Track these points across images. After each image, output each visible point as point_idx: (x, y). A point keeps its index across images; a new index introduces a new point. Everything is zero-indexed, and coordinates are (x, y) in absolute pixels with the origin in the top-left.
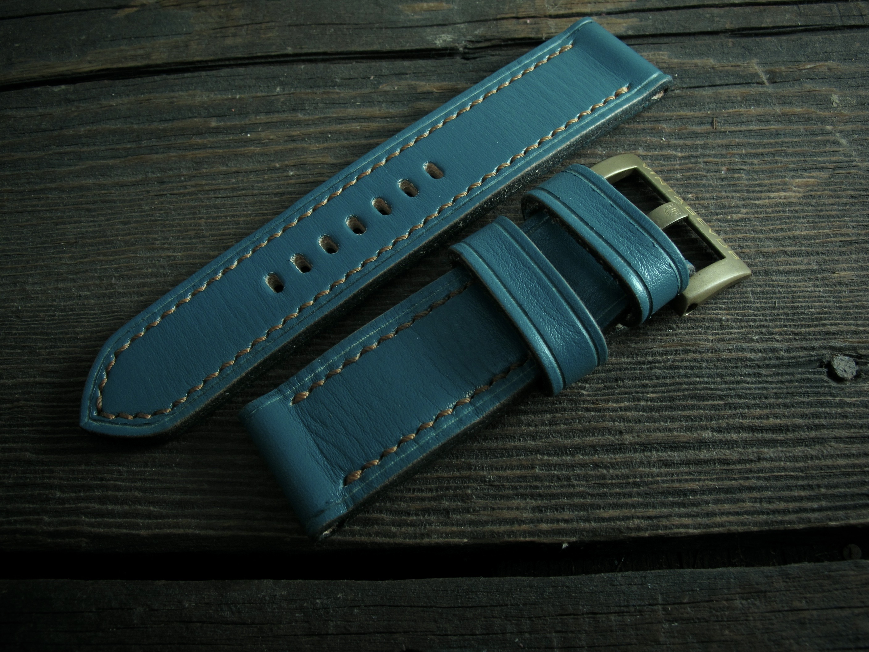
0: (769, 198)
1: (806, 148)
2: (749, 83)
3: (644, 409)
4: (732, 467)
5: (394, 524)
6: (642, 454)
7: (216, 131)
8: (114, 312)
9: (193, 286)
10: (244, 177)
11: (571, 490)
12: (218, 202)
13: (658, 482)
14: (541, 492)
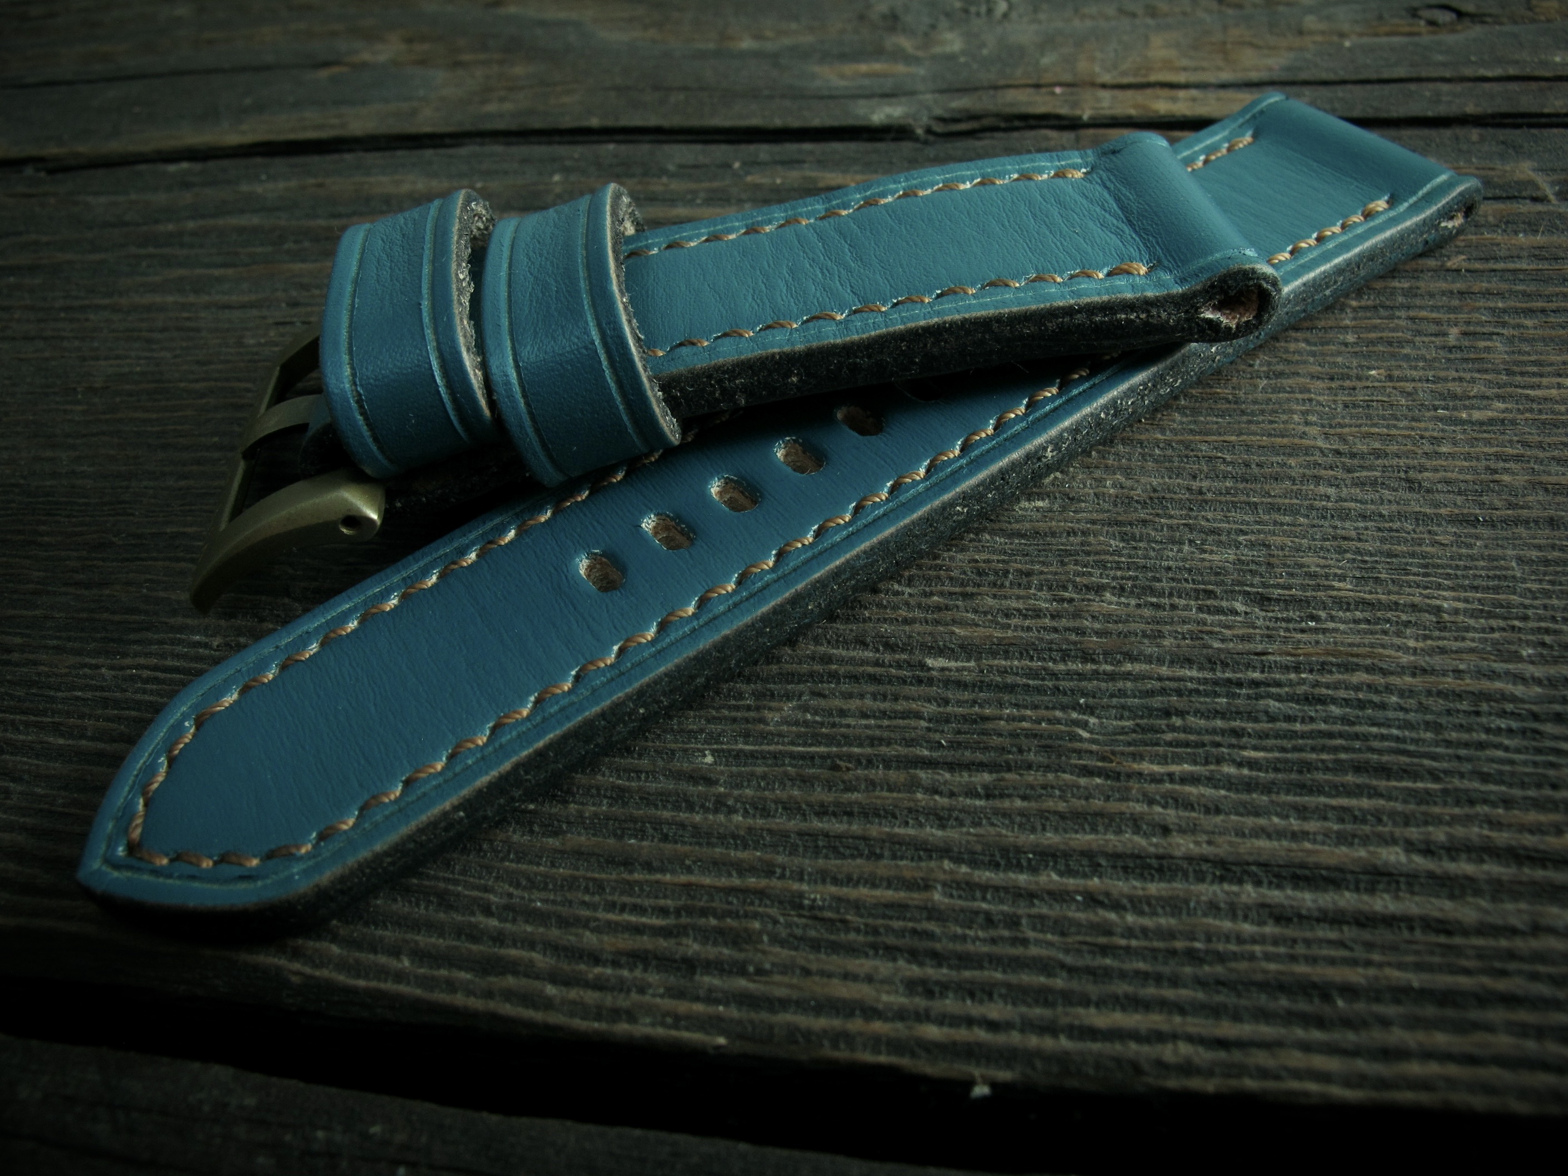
0: (1560, 386)
2: (1515, 197)
3: (1230, 784)
6: (1216, 888)
13: (1252, 957)
14: (938, 946)
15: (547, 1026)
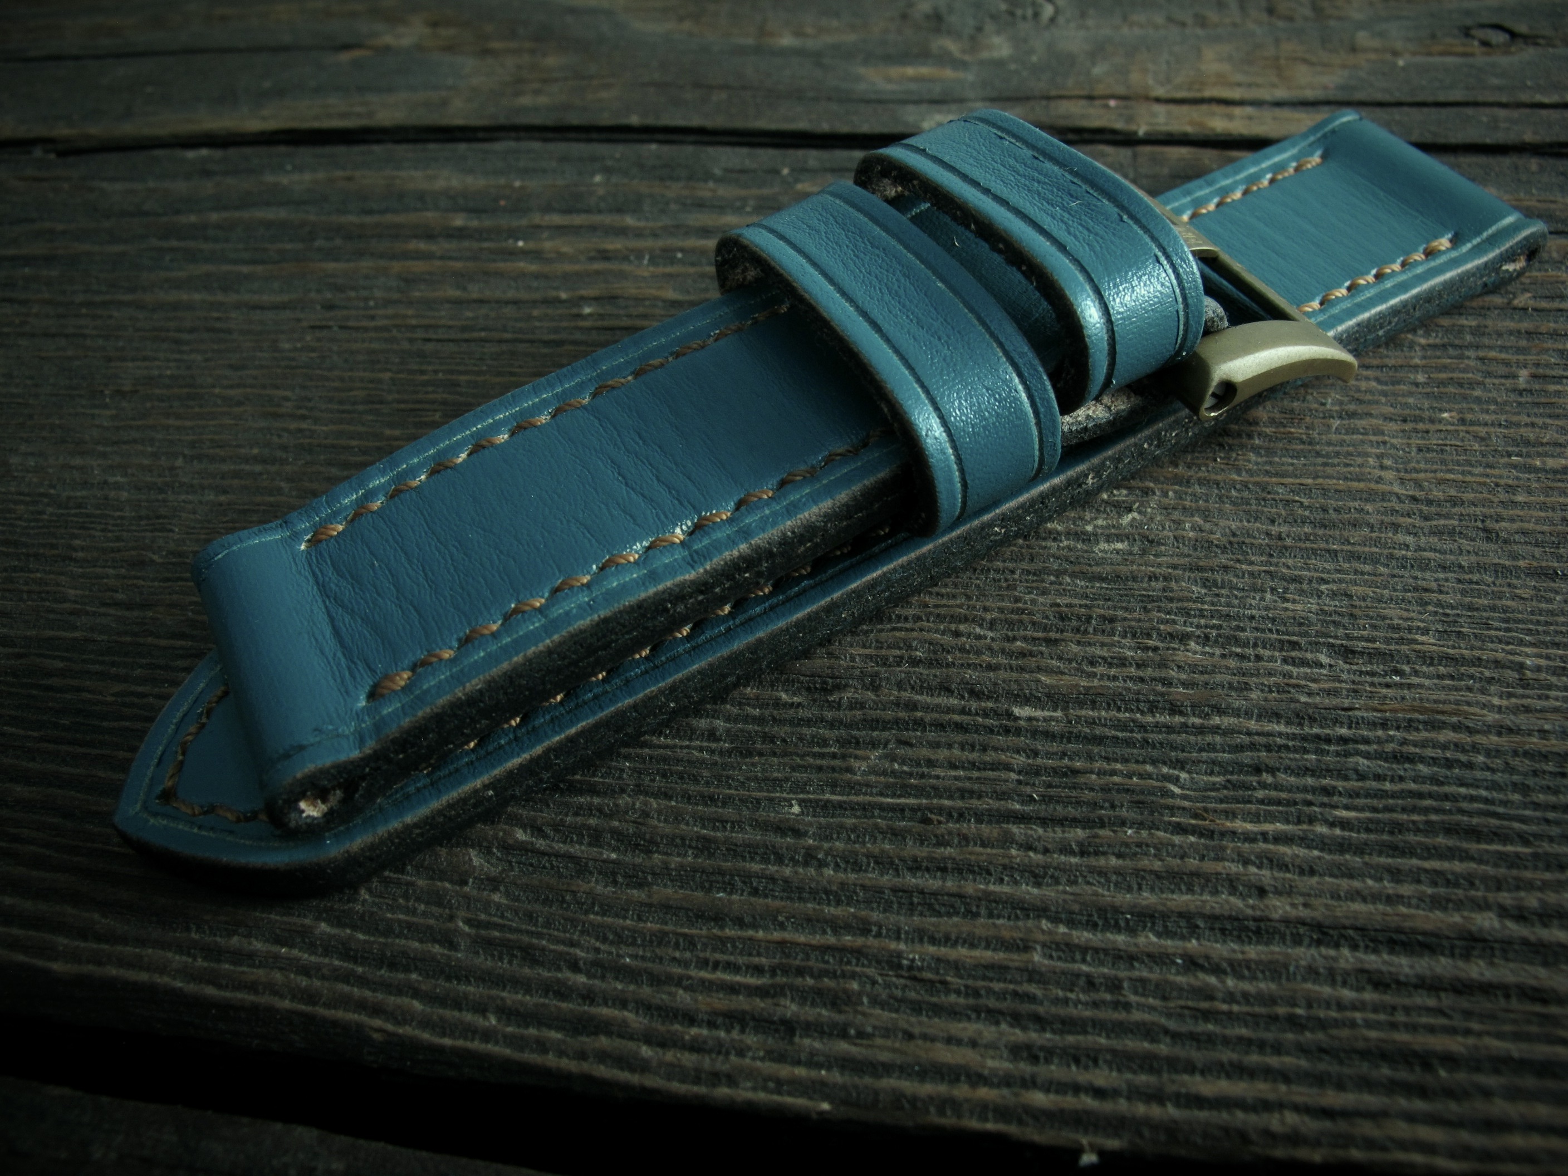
3: (1323, 844)
5: (649, 1038)
6: (1313, 951)
7: (461, 234)
8: (158, 517)
10: (491, 309)
13: (1353, 1024)
14: (1041, 1010)
15: (644, 1089)
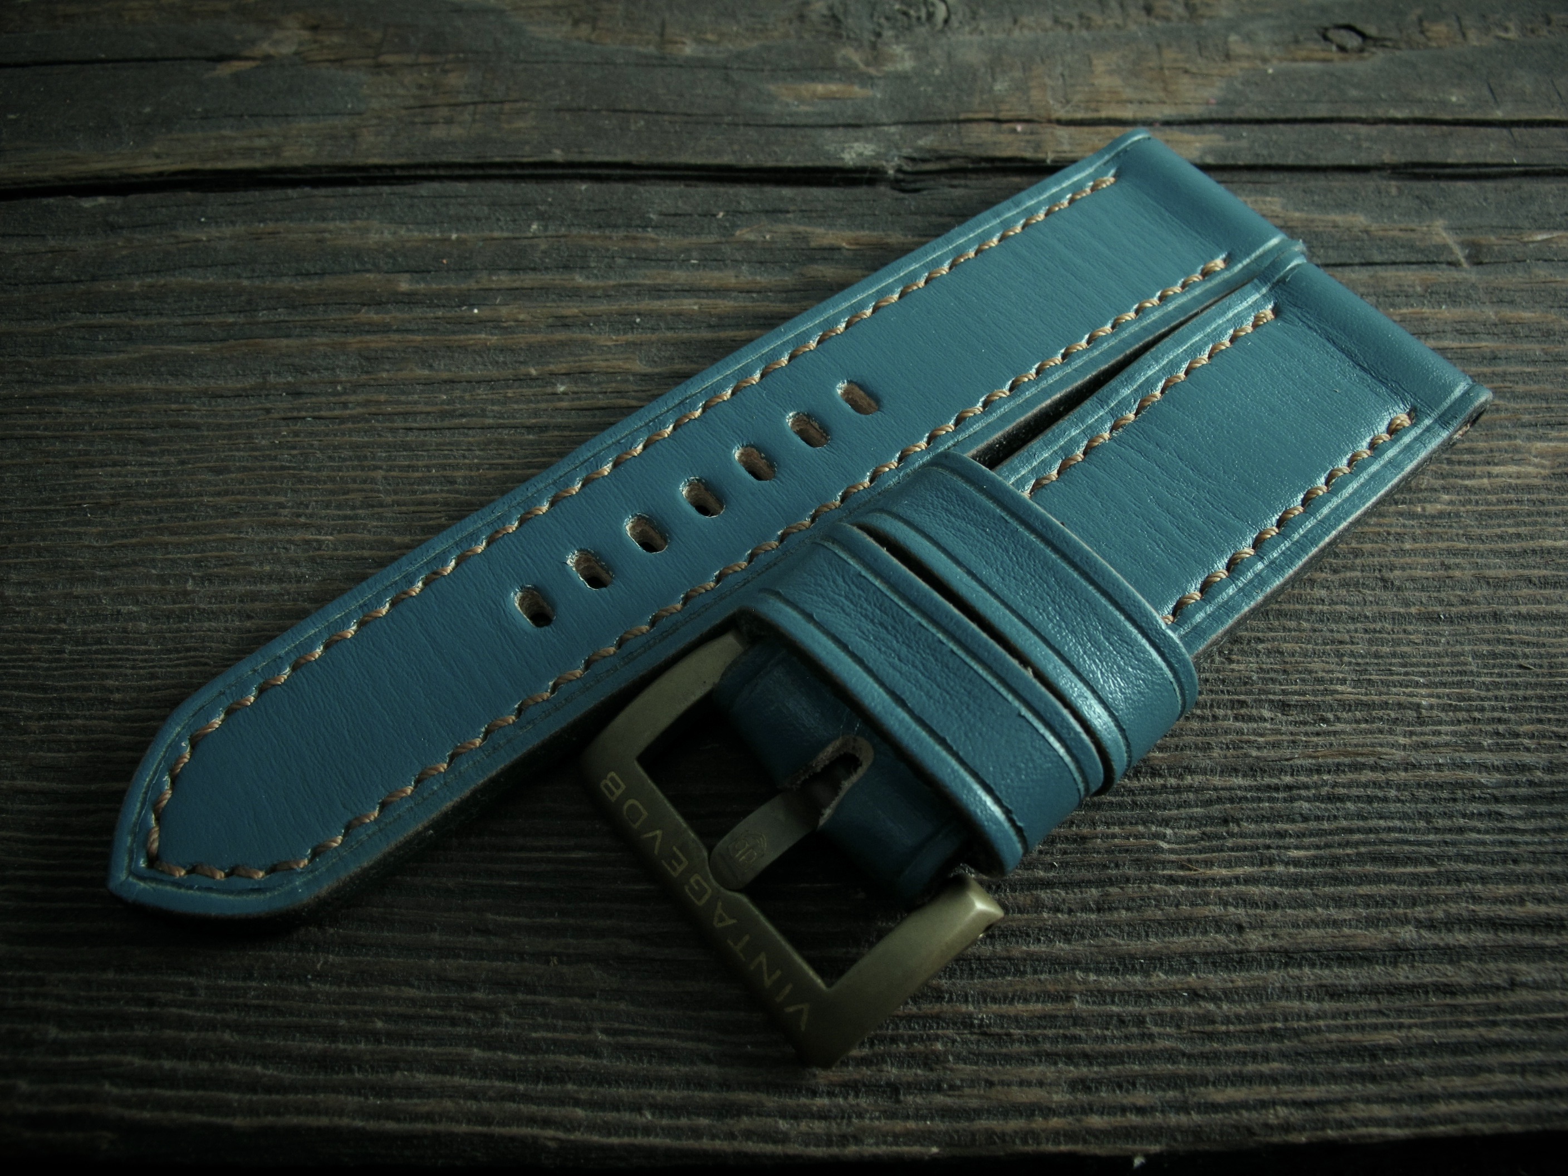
0: (1490, 475)
1: (1548, 387)
2: (1434, 262)
3: (1282, 881)
4: (1460, 1000)
5: (782, 1113)
7: (410, 300)
8: (188, 650)
9: (361, 607)
10: (465, 391)
11: (1147, 1046)
12: (410, 438)
13: (1319, 1030)
